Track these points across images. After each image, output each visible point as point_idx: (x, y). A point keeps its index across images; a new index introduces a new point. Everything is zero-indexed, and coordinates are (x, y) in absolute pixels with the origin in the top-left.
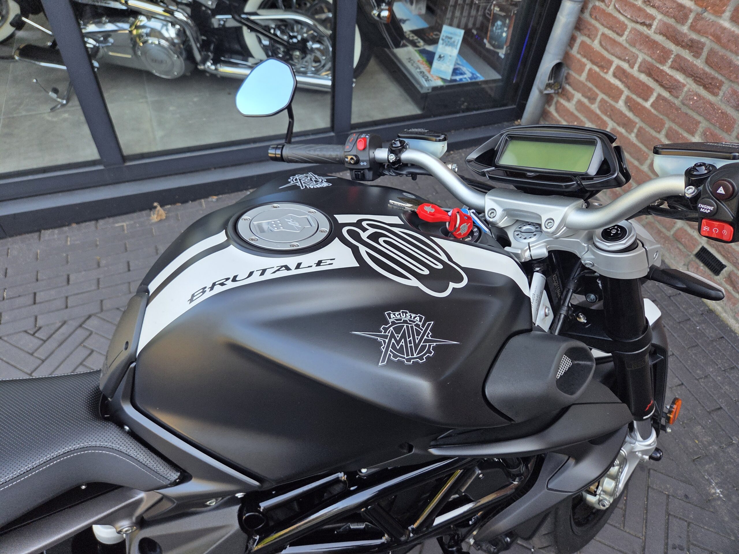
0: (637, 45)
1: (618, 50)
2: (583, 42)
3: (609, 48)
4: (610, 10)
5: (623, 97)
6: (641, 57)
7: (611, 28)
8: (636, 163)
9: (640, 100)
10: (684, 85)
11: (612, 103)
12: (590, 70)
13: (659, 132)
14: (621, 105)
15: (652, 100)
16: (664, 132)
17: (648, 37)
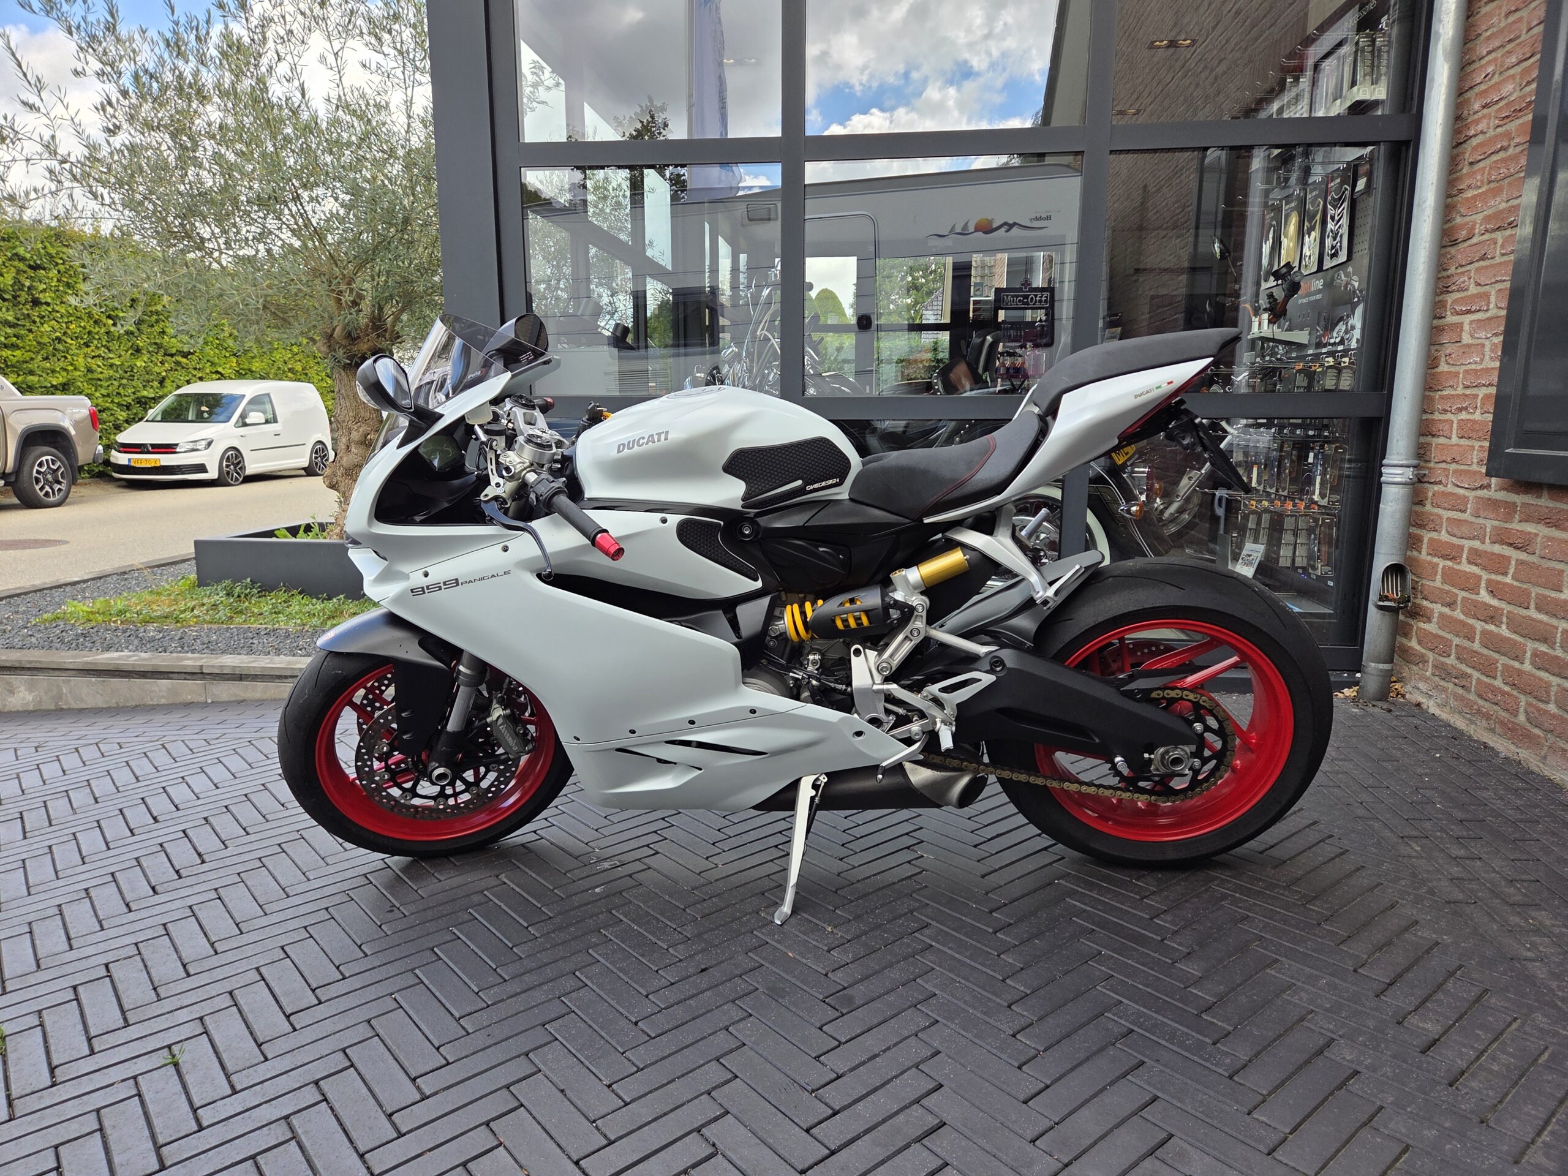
0: (1482, 513)
1: (1465, 530)
2: (1431, 540)
3: (1456, 531)
4: (1450, 488)
5: (1483, 584)
6: (1489, 524)
7: (1452, 509)
8: (1516, 665)
9: (1500, 578)
10: (1536, 535)
11: (1474, 597)
12: (1444, 567)
13: (1527, 608)
14: (1484, 596)
15: (1511, 571)
16: (1532, 606)
17: (1490, 499)
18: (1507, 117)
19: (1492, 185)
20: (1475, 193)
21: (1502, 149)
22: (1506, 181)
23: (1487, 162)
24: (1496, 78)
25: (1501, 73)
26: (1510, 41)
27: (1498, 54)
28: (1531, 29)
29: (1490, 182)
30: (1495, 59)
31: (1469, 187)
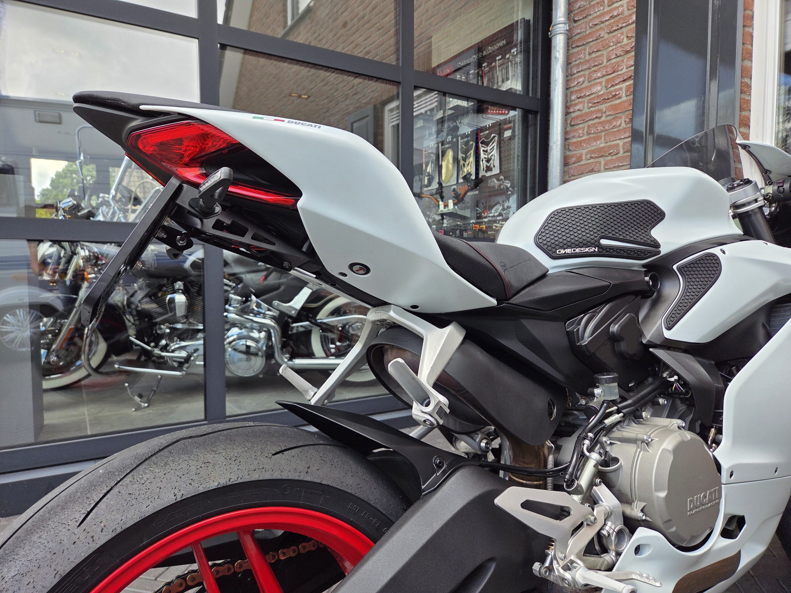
18: (598, 102)
19: (592, 136)
20: (579, 139)
21: (596, 118)
22: (603, 134)
23: (586, 124)
24: (586, 84)
25: (589, 82)
26: (595, 66)
27: (587, 72)
28: (610, 60)
29: (589, 134)
30: (584, 75)
31: (574, 137)
